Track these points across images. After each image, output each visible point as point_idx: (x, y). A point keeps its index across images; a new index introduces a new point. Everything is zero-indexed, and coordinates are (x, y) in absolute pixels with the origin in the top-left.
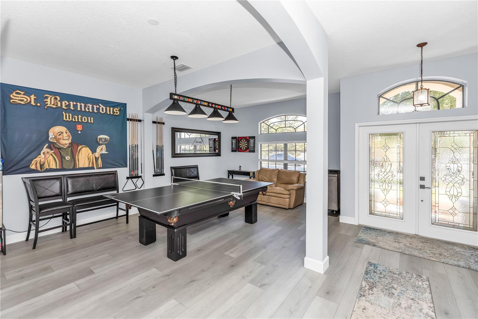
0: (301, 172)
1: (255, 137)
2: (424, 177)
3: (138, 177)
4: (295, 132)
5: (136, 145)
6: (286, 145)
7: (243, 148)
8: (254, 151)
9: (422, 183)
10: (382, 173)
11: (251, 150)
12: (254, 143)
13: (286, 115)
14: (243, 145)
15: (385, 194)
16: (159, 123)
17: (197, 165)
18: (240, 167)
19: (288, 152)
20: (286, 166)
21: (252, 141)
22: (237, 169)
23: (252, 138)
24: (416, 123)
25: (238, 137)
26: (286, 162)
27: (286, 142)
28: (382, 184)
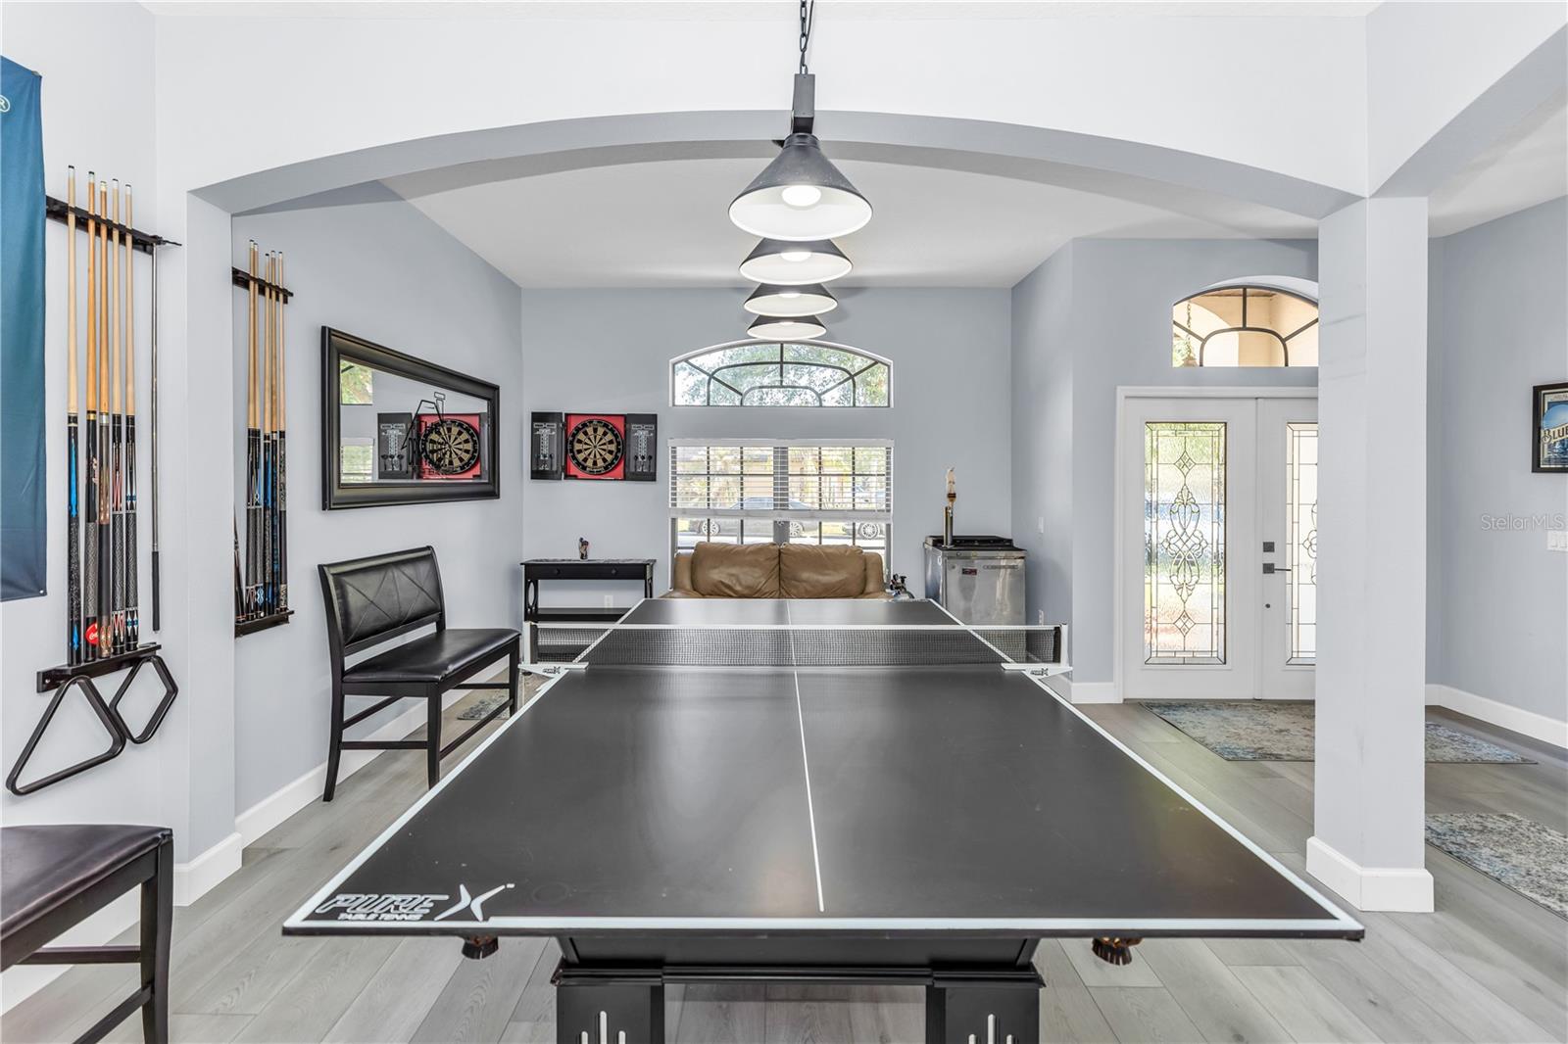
0: (865, 551)
1: (655, 416)
2: (1273, 543)
3: (131, 657)
4: (821, 406)
5: (117, 419)
6: (782, 456)
7: (595, 463)
8: (651, 477)
9: (1269, 558)
10: (1177, 538)
11: (640, 470)
12: (653, 443)
13: (787, 342)
14: (596, 447)
15: (1185, 597)
16: (263, 287)
17: (429, 548)
18: (584, 544)
19: (790, 478)
20: (782, 530)
21: (641, 434)
22: (572, 555)
23: (643, 423)
24: (1257, 398)
25: (567, 415)
26: (783, 517)
27: (781, 443)
28: (1176, 567)
